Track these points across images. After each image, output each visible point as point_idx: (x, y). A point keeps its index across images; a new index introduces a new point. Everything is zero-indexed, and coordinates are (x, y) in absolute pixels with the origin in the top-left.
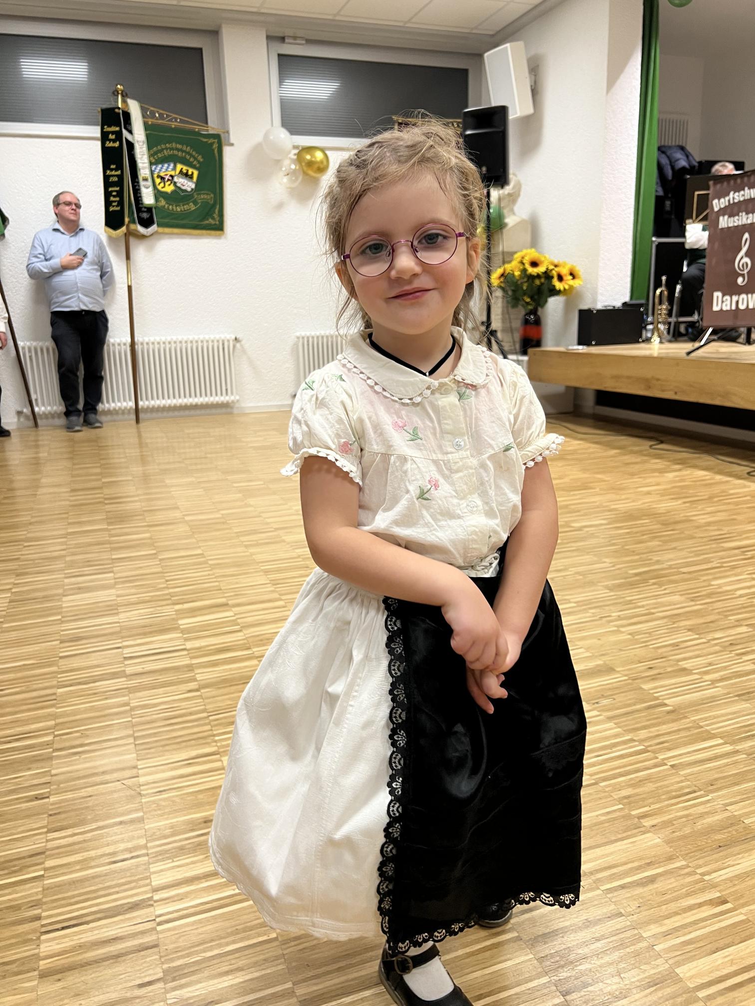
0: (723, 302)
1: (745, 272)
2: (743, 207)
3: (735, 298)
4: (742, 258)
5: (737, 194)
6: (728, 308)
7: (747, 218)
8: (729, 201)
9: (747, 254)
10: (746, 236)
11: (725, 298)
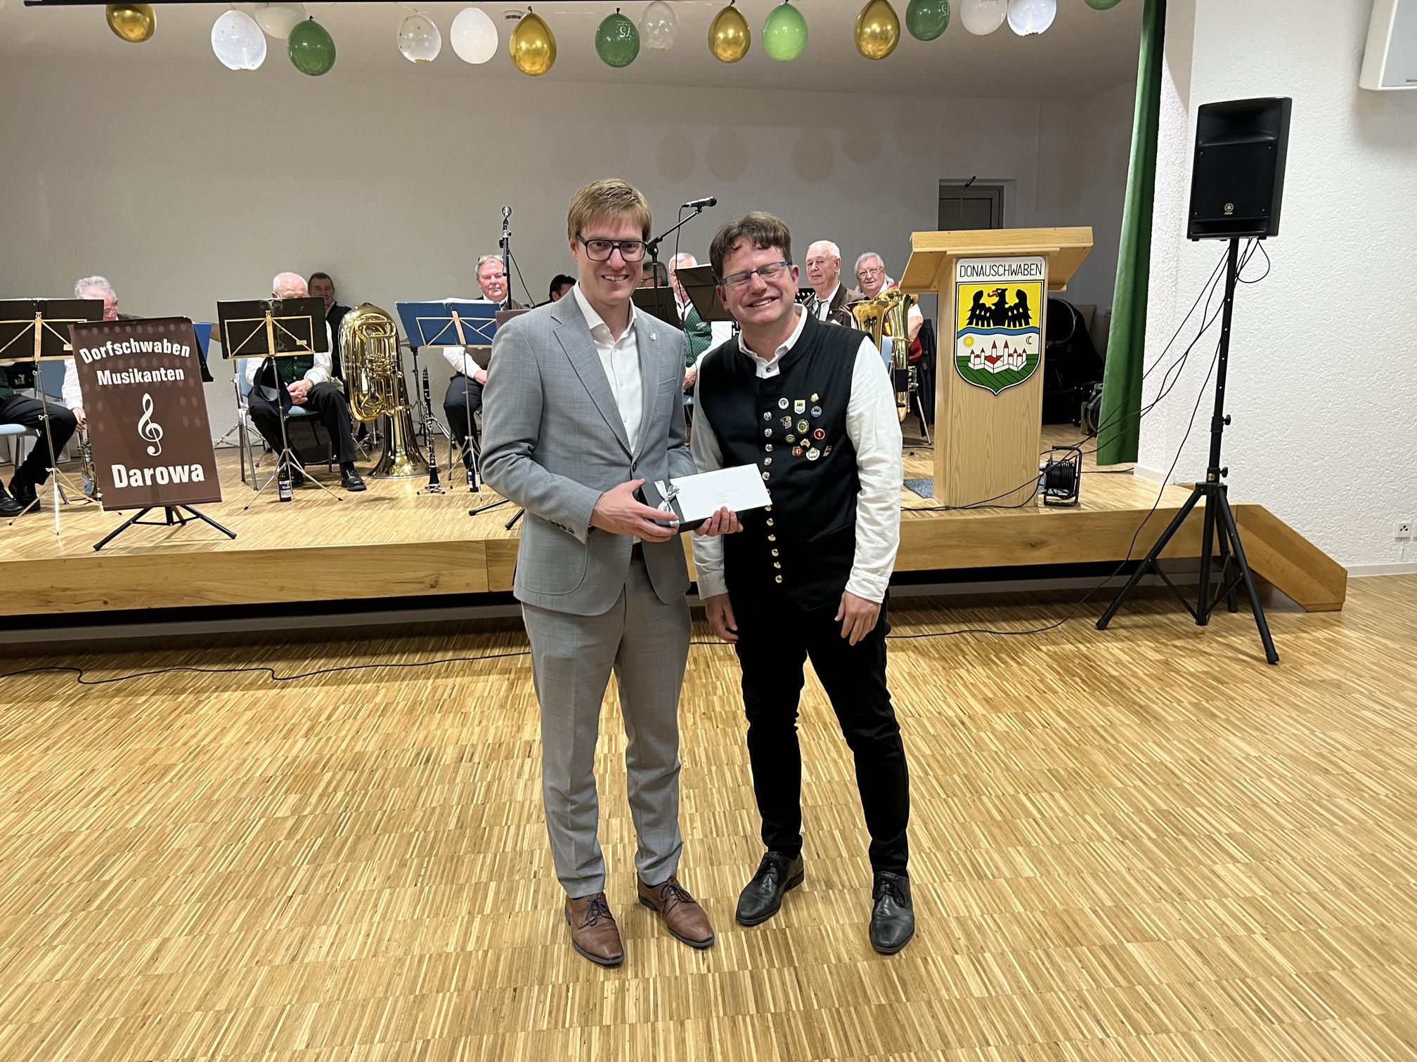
0: (129, 477)
1: (157, 440)
2: (132, 362)
3: (148, 472)
4: (147, 423)
5: (117, 346)
6: (140, 483)
7: (143, 376)
8: (107, 352)
9: (153, 419)
10: (147, 397)
11: (131, 473)
